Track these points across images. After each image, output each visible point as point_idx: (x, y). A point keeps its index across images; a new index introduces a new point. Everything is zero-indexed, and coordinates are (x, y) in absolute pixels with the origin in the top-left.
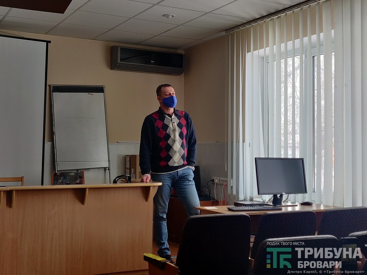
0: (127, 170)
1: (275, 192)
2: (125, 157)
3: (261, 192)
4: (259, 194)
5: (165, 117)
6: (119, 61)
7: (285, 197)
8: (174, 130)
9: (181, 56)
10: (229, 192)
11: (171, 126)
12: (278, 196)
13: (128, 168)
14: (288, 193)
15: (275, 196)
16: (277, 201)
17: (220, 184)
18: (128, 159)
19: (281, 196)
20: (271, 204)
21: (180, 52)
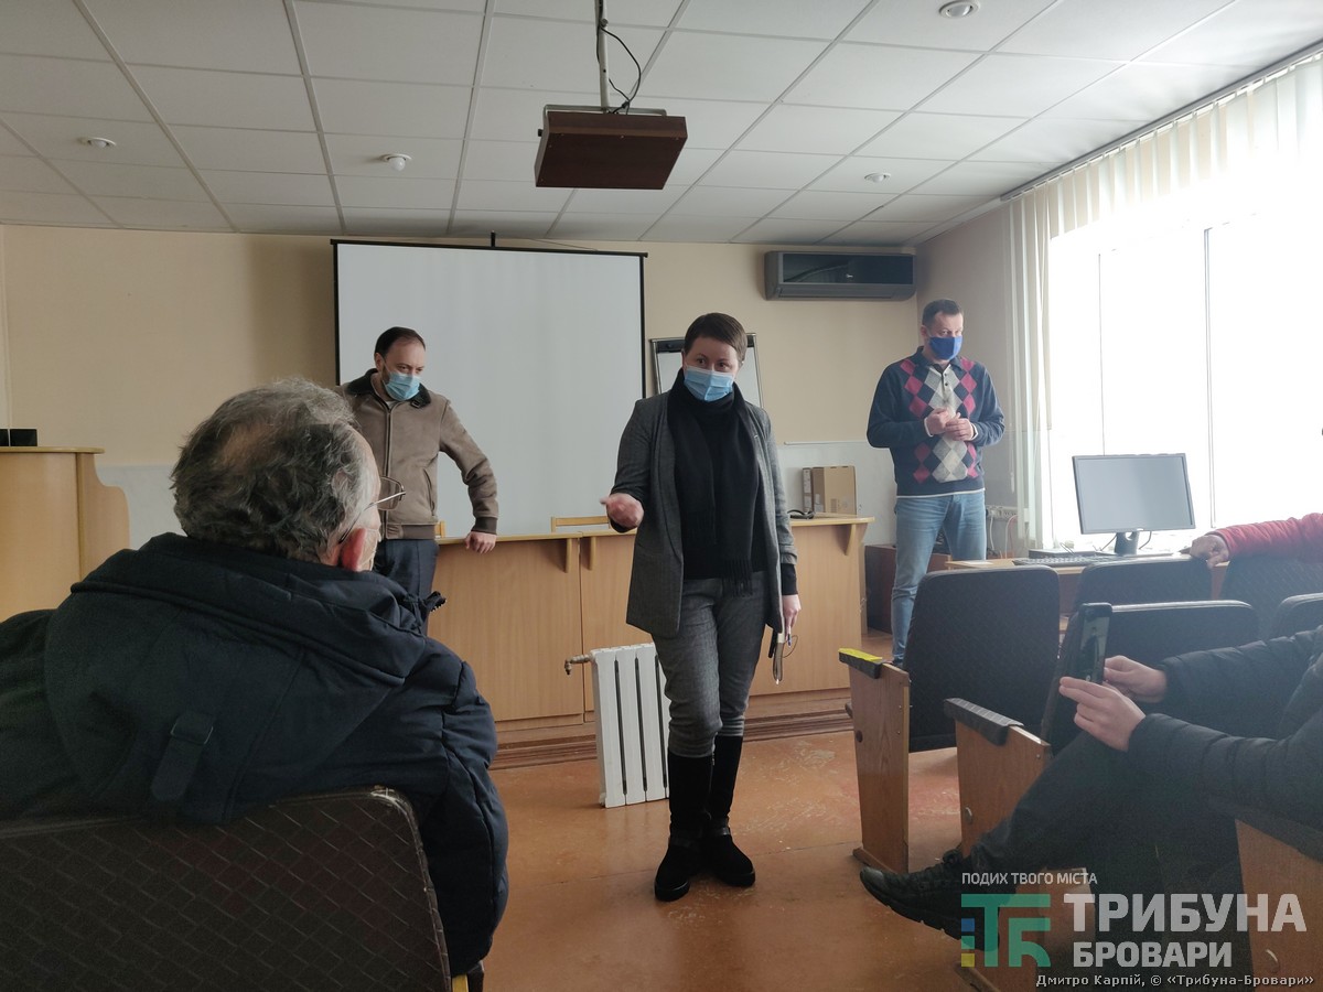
0: (806, 498)
1: (1120, 527)
2: (801, 473)
3: (1086, 528)
4: (1082, 532)
5: (928, 371)
6: (781, 282)
7: (1143, 537)
8: (946, 402)
9: (909, 259)
10: (1021, 534)
11: (939, 391)
12: (1128, 535)
13: (807, 494)
14: (1150, 529)
15: (1120, 537)
16: (1123, 546)
17: (1001, 520)
18: (807, 476)
19: (1134, 535)
20: (1113, 552)
21: (906, 251)
